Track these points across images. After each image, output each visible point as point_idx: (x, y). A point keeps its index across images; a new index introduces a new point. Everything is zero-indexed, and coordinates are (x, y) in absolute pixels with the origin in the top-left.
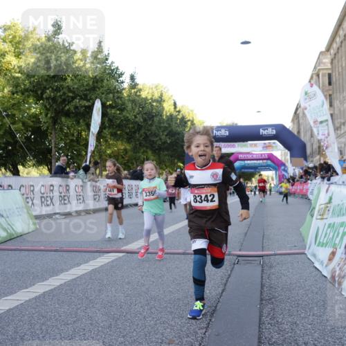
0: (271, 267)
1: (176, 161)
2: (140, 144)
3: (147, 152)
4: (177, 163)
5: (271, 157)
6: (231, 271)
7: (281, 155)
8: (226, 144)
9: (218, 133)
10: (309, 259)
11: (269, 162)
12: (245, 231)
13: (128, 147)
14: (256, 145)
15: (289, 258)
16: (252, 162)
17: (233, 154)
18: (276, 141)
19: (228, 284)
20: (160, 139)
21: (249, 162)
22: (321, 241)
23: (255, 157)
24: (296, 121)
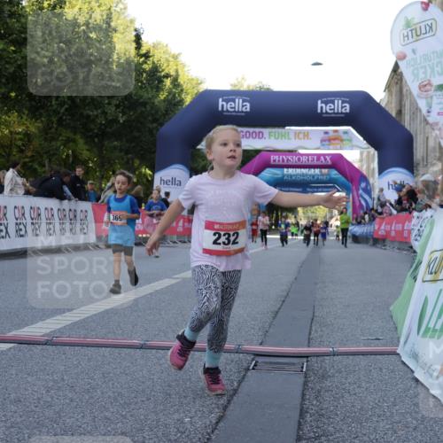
0: (324, 377)
1: (137, 162)
2: (60, 121)
3: (74, 141)
4: (138, 168)
5: (338, 163)
6: (240, 383)
7: (361, 160)
8: (245, 129)
9: (228, 107)
10: (404, 363)
11: (334, 173)
12: (276, 309)
13: (33, 129)
14: (306, 135)
15: (363, 361)
16: (299, 171)
17: (257, 152)
18: (350, 128)
19: (231, 407)
20: (105, 113)
21: (291, 171)
22: (431, 325)
23: (304, 159)
24: (395, 89)
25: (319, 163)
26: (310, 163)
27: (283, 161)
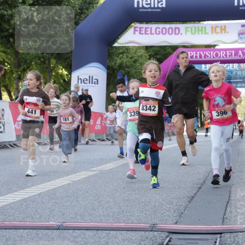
1: (53, 63)
8: (161, 26)
9: (144, 3)
12: (192, 195)
23: (222, 55)
25: (237, 58)
26: (228, 58)
27: (201, 57)
